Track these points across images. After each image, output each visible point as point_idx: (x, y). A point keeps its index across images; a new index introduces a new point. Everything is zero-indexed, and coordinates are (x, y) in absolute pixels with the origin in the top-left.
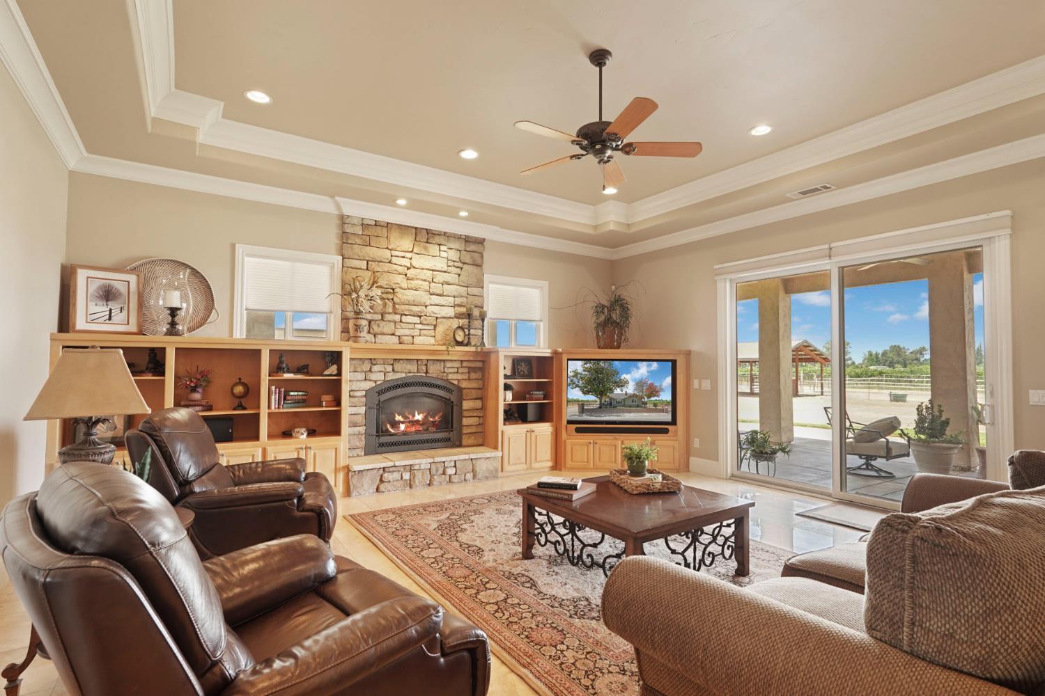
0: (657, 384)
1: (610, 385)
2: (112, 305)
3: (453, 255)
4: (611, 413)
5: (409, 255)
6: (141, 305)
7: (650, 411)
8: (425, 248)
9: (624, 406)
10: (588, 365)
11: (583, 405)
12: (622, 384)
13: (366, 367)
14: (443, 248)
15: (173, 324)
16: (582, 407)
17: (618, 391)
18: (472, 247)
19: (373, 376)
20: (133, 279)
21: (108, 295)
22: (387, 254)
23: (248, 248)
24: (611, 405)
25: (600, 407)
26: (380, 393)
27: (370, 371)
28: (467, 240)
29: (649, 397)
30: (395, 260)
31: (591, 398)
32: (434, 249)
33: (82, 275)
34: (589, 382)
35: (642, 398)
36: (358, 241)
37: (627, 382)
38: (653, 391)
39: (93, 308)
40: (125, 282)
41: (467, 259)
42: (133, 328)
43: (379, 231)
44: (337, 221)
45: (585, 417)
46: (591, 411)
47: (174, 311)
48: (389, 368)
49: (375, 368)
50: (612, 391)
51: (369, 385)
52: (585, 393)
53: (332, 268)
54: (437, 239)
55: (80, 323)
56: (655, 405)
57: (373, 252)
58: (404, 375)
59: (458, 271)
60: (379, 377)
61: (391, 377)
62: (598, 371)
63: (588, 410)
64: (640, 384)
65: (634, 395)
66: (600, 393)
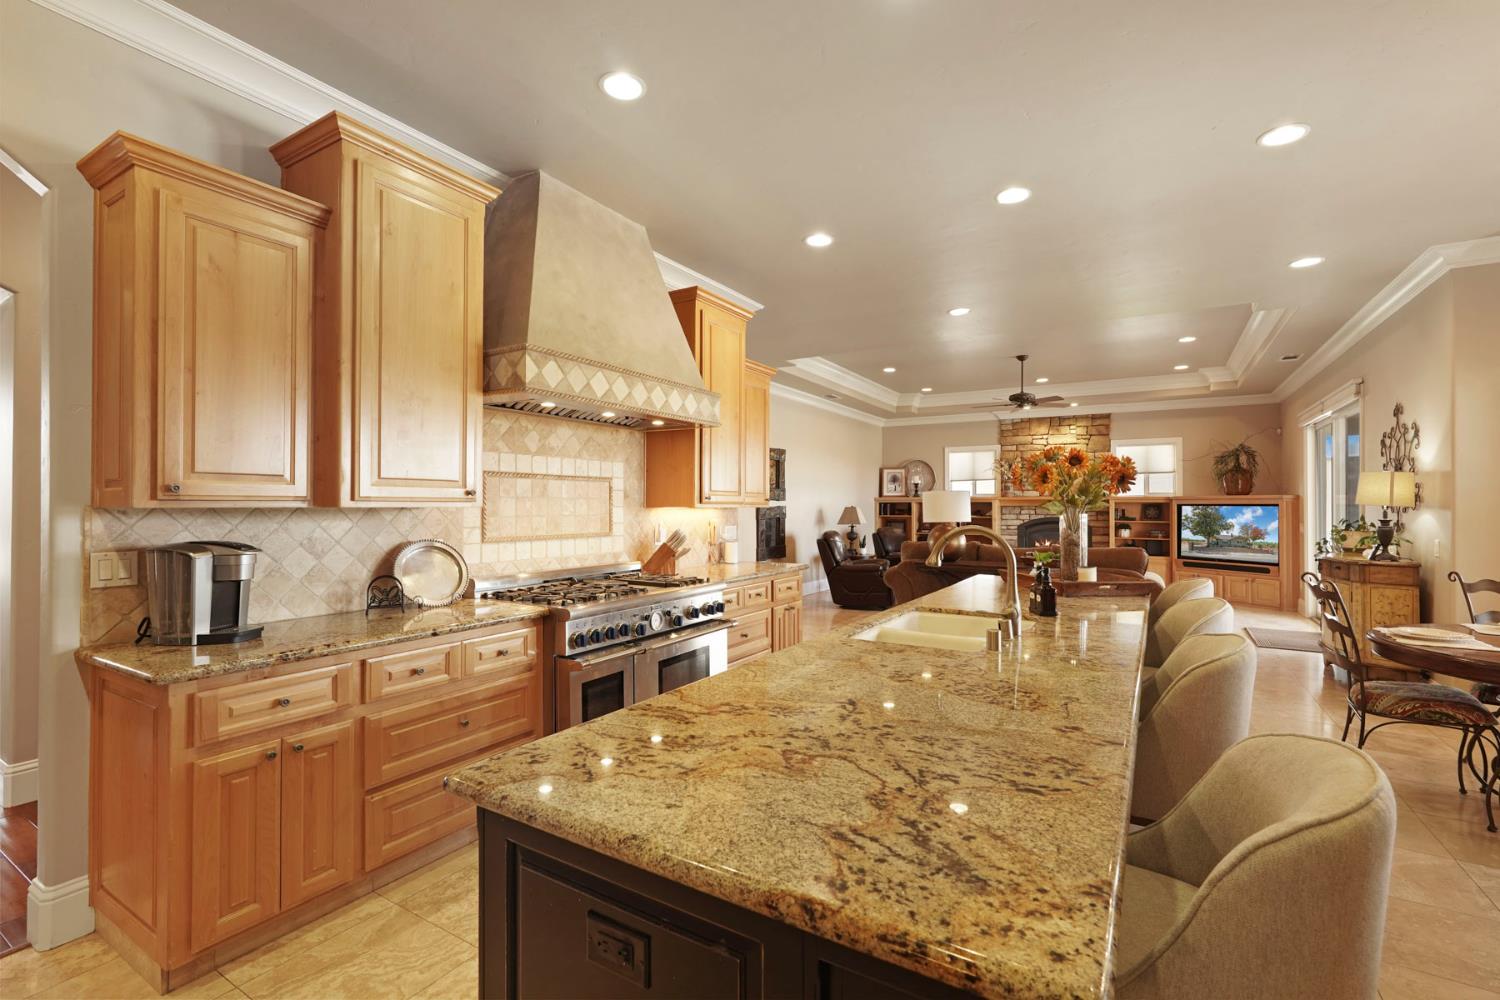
0: (1262, 528)
1: (1217, 528)
2: (897, 484)
3: (1081, 431)
4: (1218, 552)
5: (1045, 437)
6: (906, 483)
7: (1254, 551)
8: (1058, 430)
9: (1230, 546)
10: (1197, 511)
11: (1193, 544)
12: (1228, 527)
13: (1017, 511)
14: (1072, 427)
15: (916, 491)
16: (1192, 545)
17: (1224, 533)
18: (1098, 422)
19: (1021, 517)
20: (903, 471)
21: (894, 479)
22: (1029, 438)
23: (951, 448)
24: (1219, 545)
25: (1208, 546)
26: (1027, 528)
27: (1020, 513)
28: (1094, 417)
29: (1254, 539)
30: (1034, 442)
31: (1200, 538)
32: (1064, 429)
33: (886, 472)
34: (1198, 524)
35: (1247, 539)
36: (1010, 434)
37: (1232, 526)
38: (1258, 534)
39: (890, 486)
40: (900, 473)
41: (1094, 431)
42: (903, 494)
43: (1023, 425)
44: (997, 424)
45: (1195, 554)
46: (1200, 549)
47: (916, 485)
48: (1033, 512)
49: (1023, 512)
50: (1218, 533)
51: (1019, 522)
52: (1195, 534)
53: (996, 452)
54: (1067, 422)
55: (885, 493)
56: (1260, 546)
57: (1020, 439)
58: (1043, 517)
59: (1086, 441)
60: (1026, 518)
61: (1034, 517)
62: (1206, 516)
63: (1197, 548)
64: (1245, 527)
65: (1239, 537)
66: (1208, 534)
